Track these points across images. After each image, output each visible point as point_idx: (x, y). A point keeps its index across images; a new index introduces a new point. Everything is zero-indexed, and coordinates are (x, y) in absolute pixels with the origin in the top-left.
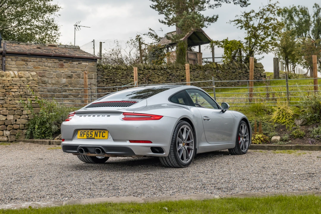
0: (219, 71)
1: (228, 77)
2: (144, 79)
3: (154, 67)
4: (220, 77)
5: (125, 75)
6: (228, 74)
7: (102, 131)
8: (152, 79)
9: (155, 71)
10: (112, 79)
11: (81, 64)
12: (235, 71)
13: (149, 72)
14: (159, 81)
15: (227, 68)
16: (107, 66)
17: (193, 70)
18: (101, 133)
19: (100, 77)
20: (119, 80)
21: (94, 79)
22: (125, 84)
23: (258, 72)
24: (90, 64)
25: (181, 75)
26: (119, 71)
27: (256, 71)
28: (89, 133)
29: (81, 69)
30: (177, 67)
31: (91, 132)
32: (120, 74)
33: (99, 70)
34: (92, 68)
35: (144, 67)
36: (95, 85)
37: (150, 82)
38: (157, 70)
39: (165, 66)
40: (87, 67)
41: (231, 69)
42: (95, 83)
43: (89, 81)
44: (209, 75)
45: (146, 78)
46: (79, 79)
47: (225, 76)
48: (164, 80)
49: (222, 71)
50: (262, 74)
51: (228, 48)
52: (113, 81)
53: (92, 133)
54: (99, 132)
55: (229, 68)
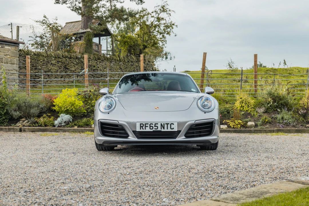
0: (121, 63)
1: (128, 70)
2: (62, 67)
3: (70, 56)
4: (122, 69)
5: (46, 62)
6: (128, 67)
8: (69, 68)
9: (71, 59)
10: (34, 66)
11: (4, 48)
12: (133, 64)
13: (66, 60)
14: (75, 70)
15: (127, 61)
16: (29, 52)
17: (102, 60)
19: (22, 63)
20: (41, 67)
21: (15, 65)
22: (46, 71)
23: (151, 66)
24: (12, 48)
25: (93, 65)
26: (40, 57)
27: (149, 65)
29: (4, 53)
30: (90, 57)
32: (41, 60)
33: (21, 56)
34: (14, 52)
35: (62, 55)
36: (17, 71)
37: (67, 70)
38: (73, 59)
39: (80, 55)
40: (10, 51)
41: (130, 62)
42: (17, 69)
43: (12, 66)
44: (114, 67)
45: (64, 66)
46: (2, 63)
47: (126, 68)
48: (79, 69)
49: (124, 64)
50: (153, 68)
51: (126, 42)
52: (35, 68)
55: (129, 61)
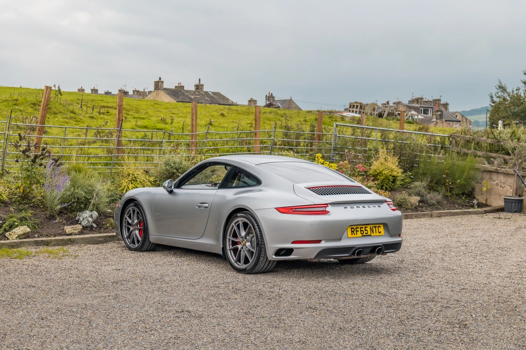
7: (377, 226)
18: (377, 228)
28: (364, 229)
31: (365, 227)
53: (366, 229)
54: (374, 227)
